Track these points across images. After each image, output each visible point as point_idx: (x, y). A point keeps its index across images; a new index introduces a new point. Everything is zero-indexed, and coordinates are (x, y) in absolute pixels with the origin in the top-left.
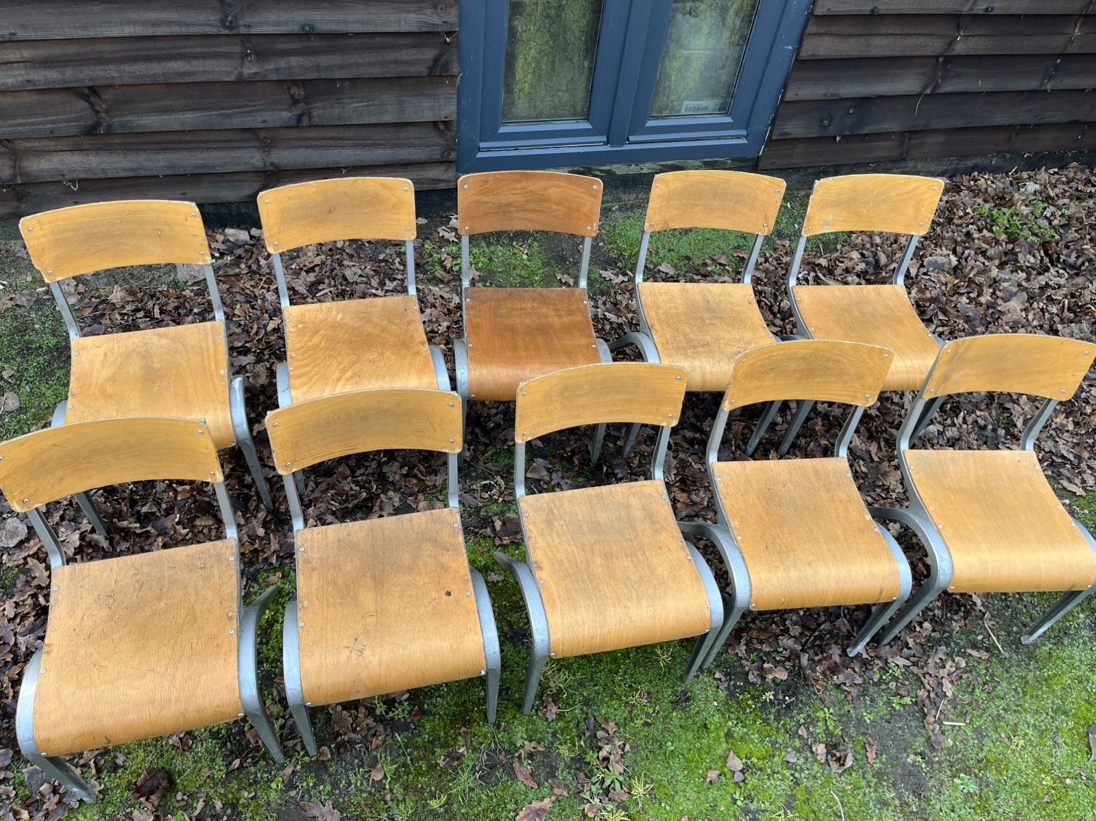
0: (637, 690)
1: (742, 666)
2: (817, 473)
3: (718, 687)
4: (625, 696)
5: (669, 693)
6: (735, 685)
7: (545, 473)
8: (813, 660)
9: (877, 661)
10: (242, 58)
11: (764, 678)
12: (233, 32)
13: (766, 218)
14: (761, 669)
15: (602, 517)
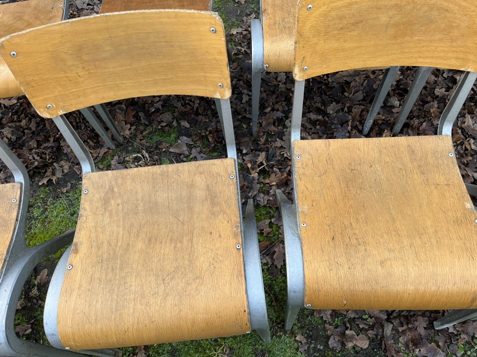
0: (220, 345)
1: (325, 330)
2: (412, 152)
3: (297, 349)
4: (210, 349)
5: (250, 350)
6: (315, 348)
7: (185, 148)
8: (397, 331)
9: (463, 336)
11: (343, 344)
14: (343, 334)
15: (162, 196)
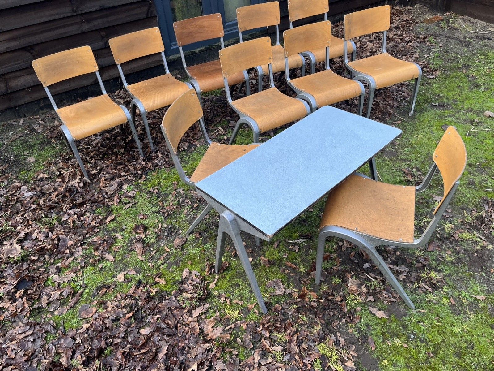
10: (81, 23)
12: (77, 14)
13: (277, 18)
